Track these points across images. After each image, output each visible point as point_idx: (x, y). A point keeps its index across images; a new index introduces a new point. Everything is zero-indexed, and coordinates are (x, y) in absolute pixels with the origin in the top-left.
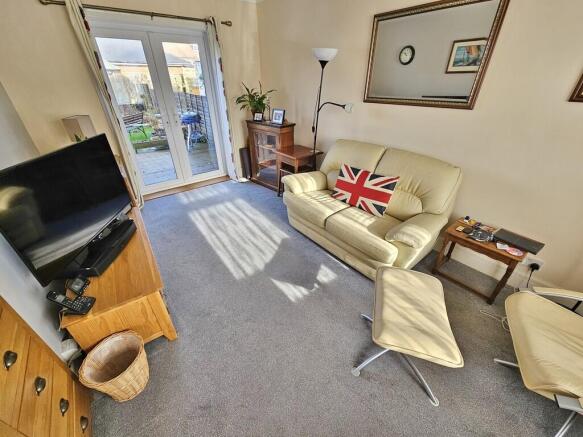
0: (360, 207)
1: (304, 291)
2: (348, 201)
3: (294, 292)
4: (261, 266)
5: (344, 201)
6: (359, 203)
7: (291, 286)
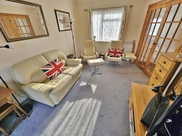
0: (63, 70)
1: (92, 85)
2: (59, 73)
3: (94, 87)
4: (91, 99)
5: (58, 74)
6: (61, 70)
7: (92, 88)
